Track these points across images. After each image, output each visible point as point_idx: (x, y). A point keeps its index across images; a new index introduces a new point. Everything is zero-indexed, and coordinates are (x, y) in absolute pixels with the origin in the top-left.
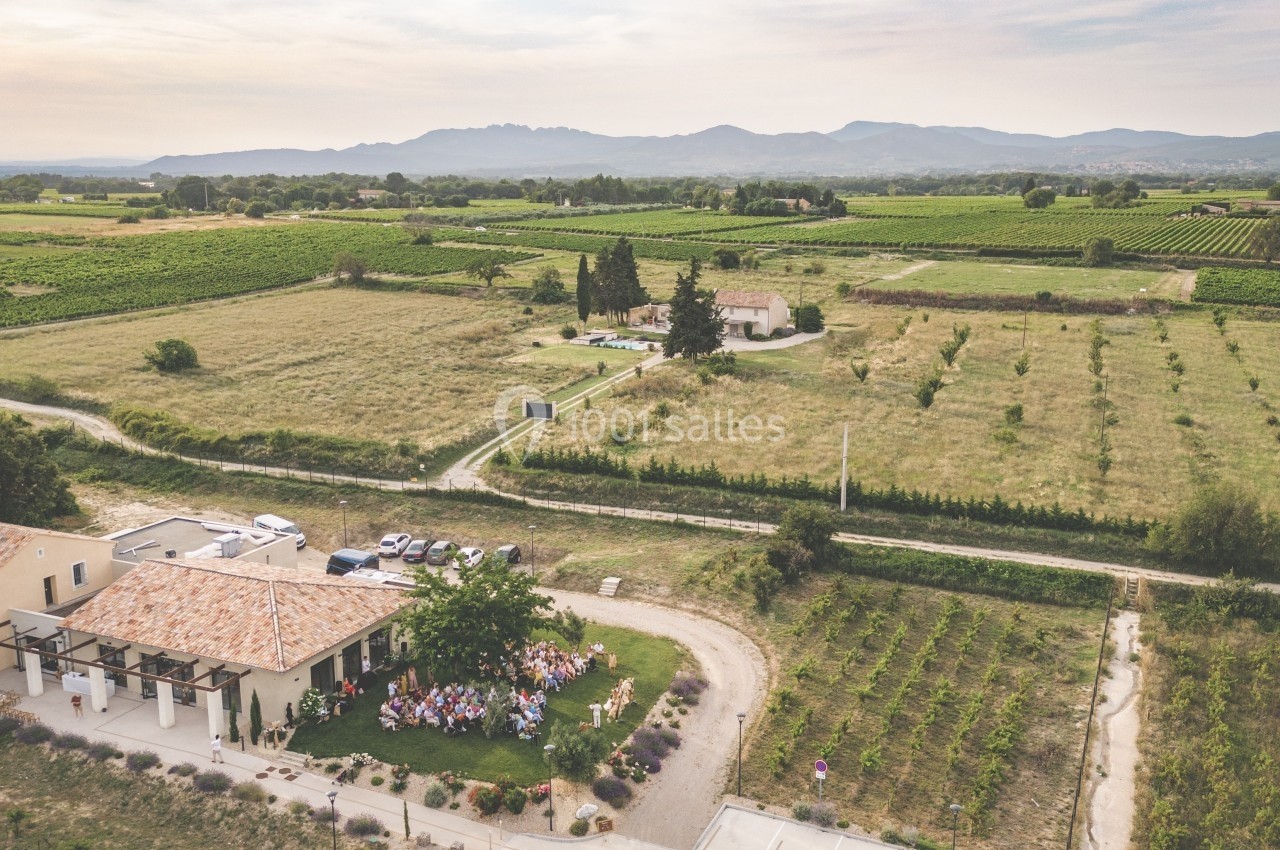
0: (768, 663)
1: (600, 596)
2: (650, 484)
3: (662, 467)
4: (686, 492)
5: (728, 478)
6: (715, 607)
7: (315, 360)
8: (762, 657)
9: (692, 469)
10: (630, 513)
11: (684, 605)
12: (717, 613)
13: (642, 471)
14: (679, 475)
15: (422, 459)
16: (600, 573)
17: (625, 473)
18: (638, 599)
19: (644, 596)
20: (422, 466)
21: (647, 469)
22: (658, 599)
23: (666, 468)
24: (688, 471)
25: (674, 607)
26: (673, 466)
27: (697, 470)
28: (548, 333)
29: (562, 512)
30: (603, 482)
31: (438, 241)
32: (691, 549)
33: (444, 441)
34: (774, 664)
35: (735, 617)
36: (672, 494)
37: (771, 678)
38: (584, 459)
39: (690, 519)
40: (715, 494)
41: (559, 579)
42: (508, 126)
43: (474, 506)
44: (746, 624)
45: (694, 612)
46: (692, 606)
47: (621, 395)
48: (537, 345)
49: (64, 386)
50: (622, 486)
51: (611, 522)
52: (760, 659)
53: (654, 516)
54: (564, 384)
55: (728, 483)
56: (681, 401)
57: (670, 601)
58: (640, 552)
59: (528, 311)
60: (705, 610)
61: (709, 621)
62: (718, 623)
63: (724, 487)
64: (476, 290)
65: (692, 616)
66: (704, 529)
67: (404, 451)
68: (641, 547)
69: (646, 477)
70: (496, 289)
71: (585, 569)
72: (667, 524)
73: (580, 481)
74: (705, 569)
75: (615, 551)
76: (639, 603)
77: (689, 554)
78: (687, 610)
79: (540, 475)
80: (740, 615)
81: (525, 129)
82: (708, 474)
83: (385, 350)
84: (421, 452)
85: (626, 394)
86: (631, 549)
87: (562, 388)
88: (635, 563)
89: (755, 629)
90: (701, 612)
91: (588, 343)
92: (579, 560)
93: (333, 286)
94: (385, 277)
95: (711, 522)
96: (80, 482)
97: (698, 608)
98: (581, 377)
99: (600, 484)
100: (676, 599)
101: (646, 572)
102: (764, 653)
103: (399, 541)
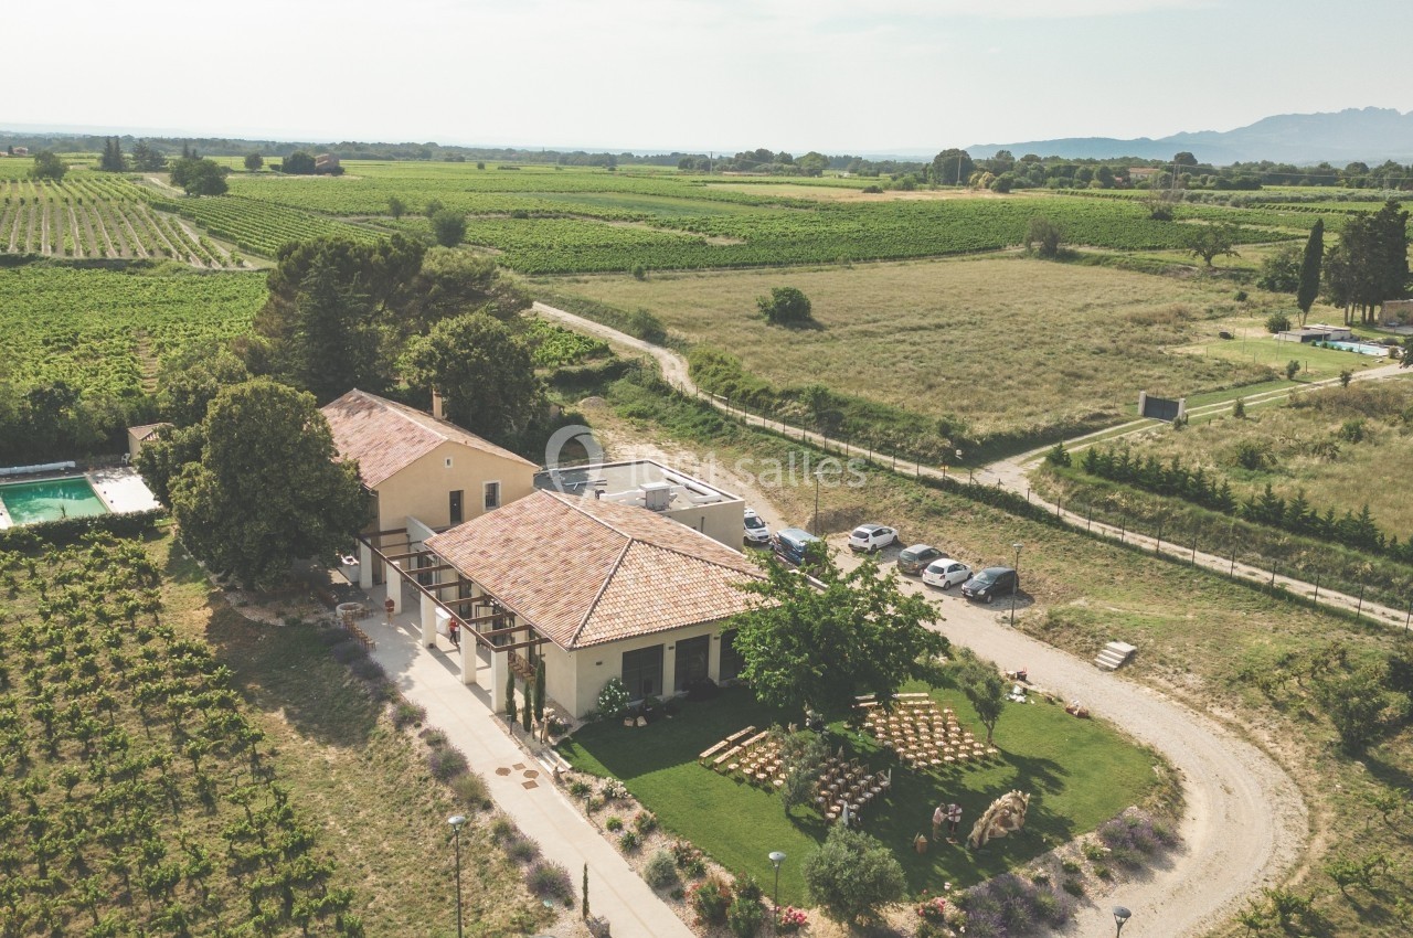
0: (1308, 840)
1: (1095, 665)
2: (1255, 526)
3: (1282, 503)
4: (1307, 547)
5: (1388, 538)
6: (1264, 726)
7: (939, 326)
8: (1305, 827)
9: (1331, 514)
10: (1203, 559)
11: (1217, 711)
12: (1264, 736)
13: (1250, 504)
14: (1306, 519)
15: (962, 444)
16: (1108, 632)
17: (1225, 503)
18: (1151, 683)
19: (1162, 682)
20: (959, 452)
21: (1258, 503)
22: (1180, 692)
23: (1288, 504)
24: (1322, 515)
25: (1201, 709)
26: (1301, 504)
27: (1337, 518)
28: (1251, 325)
29: (1105, 539)
30: (1186, 509)
31: (1182, 218)
32: (1276, 629)
33: (1005, 427)
34: (1319, 845)
35: (1291, 751)
36: (1284, 547)
37: (1298, 866)
38: (1168, 473)
39: (1299, 588)
40: (1356, 559)
41: (1046, 628)
42: (1370, 110)
43: (994, 511)
44: (1305, 765)
45: (1228, 725)
46: (1229, 715)
47: (1299, 406)
48: (1225, 336)
49: (670, 324)
50: (1210, 520)
51: (1170, 566)
52: (1298, 830)
53: (1242, 571)
54: (1226, 384)
55: (1387, 545)
56: (1393, 425)
57: (1198, 698)
58: (1190, 617)
59: (1242, 297)
60: (1247, 726)
61: (1248, 745)
62: (1260, 753)
63: (1378, 550)
64: (1188, 270)
65: (1221, 730)
66: (1314, 606)
67: (945, 430)
68: (1194, 610)
69: (1252, 513)
70: (1216, 269)
71: (1089, 621)
72: (1255, 586)
73: (1150, 503)
74: (1282, 664)
75: (1151, 608)
76: (1148, 690)
77: (1264, 637)
78: (1218, 719)
79: (1098, 486)
80: (1301, 749)
81: (1393, 112)
82: (1357, 525)
83: (1025, 323)
84: (966, 435)
85: (1308, 404)
86: (1179, 610)
87: (1221, 389)
88: (1168, 630)
89: (1317, 778)
90: (1239, 728)
91: (1299, 340)
92: (1089, 608)
93: (1020, 257)
94: (1084, 250)
95: (1332, 598)
96: (619, 415)
97: (1238, 720)
98: (1258, 378)
99: (1177, 513)
100: (1208, 698)
101: (1182, 648)
102: (1312, 822)
103: (875, 534)
